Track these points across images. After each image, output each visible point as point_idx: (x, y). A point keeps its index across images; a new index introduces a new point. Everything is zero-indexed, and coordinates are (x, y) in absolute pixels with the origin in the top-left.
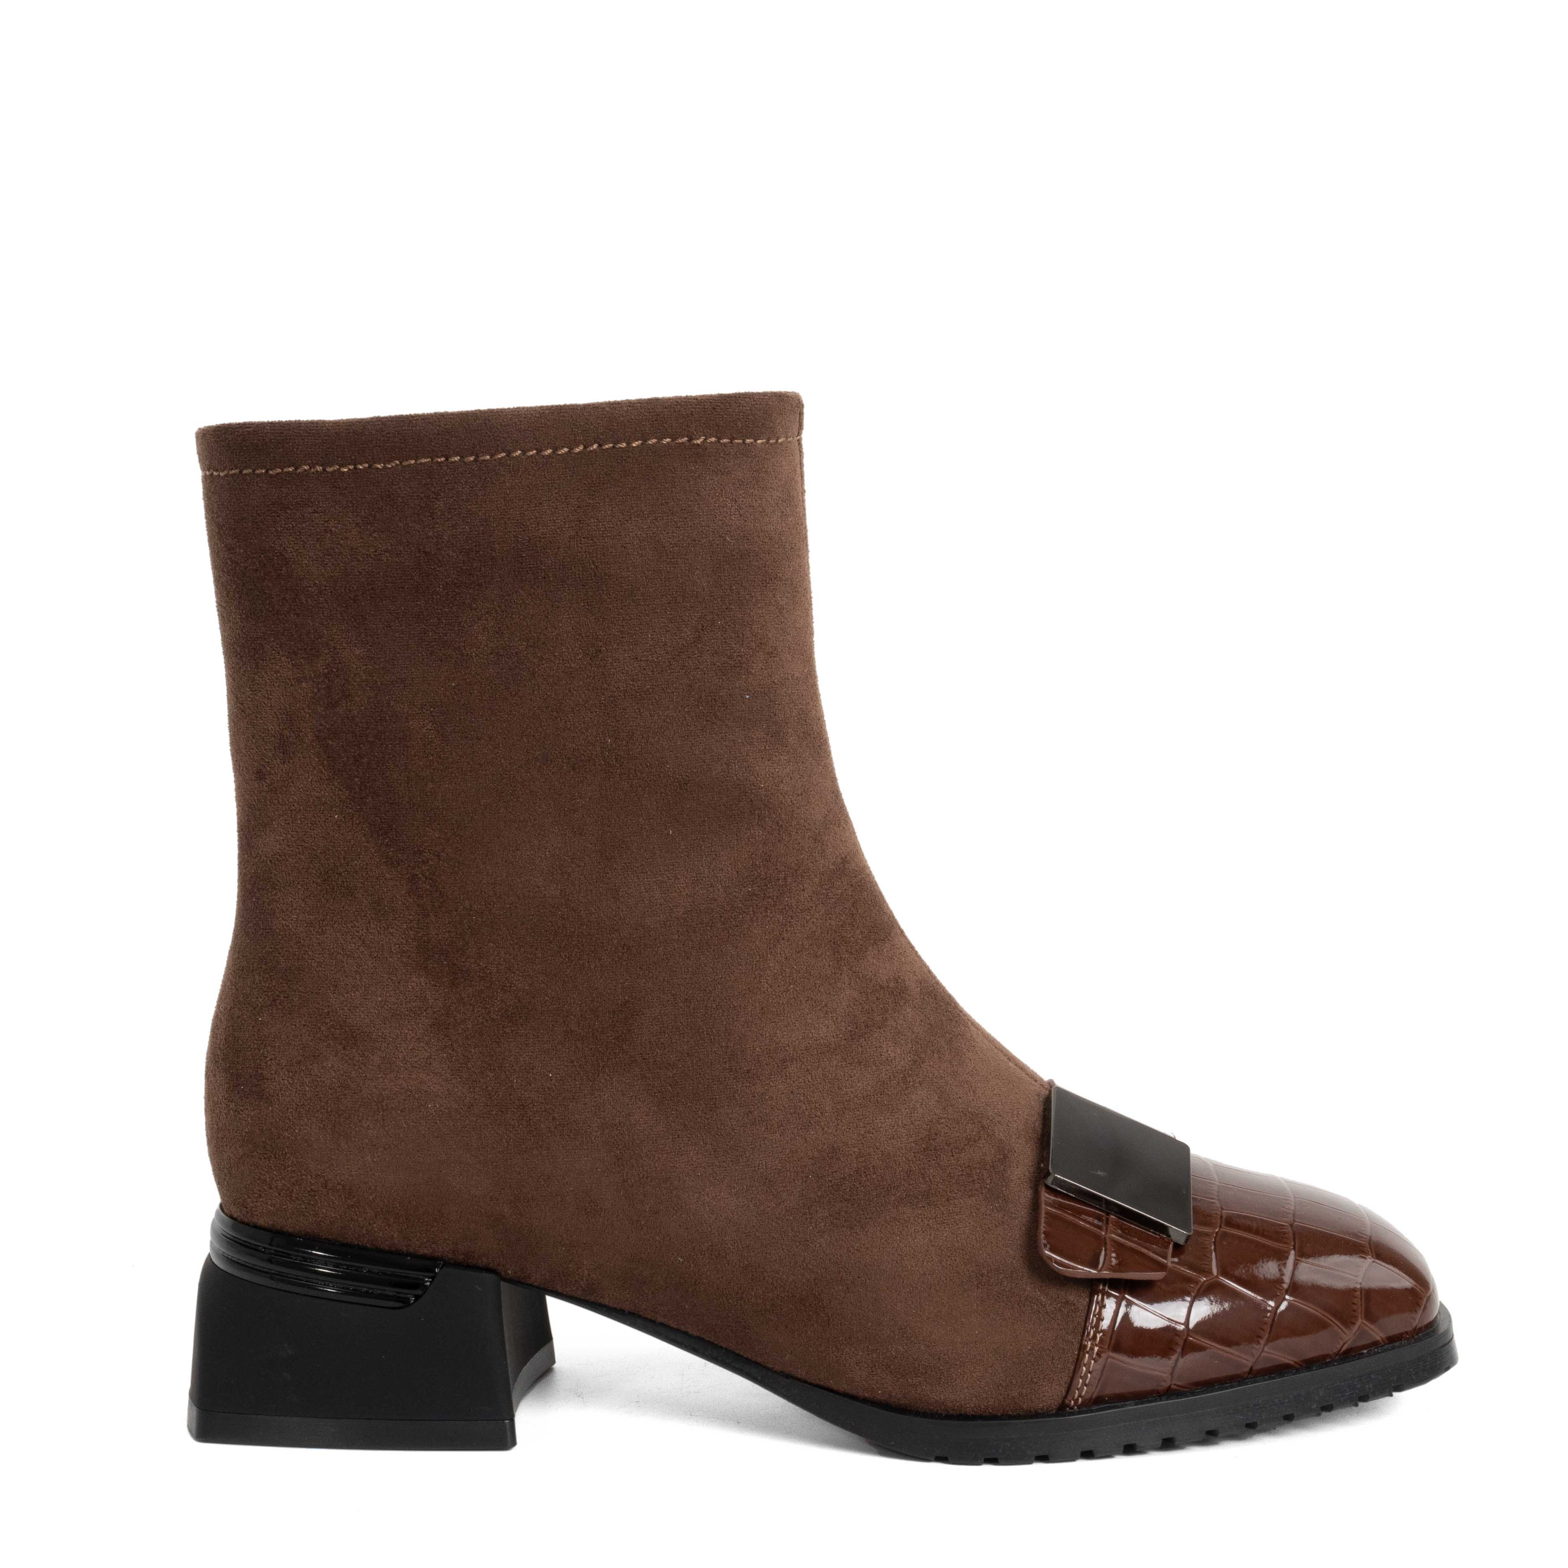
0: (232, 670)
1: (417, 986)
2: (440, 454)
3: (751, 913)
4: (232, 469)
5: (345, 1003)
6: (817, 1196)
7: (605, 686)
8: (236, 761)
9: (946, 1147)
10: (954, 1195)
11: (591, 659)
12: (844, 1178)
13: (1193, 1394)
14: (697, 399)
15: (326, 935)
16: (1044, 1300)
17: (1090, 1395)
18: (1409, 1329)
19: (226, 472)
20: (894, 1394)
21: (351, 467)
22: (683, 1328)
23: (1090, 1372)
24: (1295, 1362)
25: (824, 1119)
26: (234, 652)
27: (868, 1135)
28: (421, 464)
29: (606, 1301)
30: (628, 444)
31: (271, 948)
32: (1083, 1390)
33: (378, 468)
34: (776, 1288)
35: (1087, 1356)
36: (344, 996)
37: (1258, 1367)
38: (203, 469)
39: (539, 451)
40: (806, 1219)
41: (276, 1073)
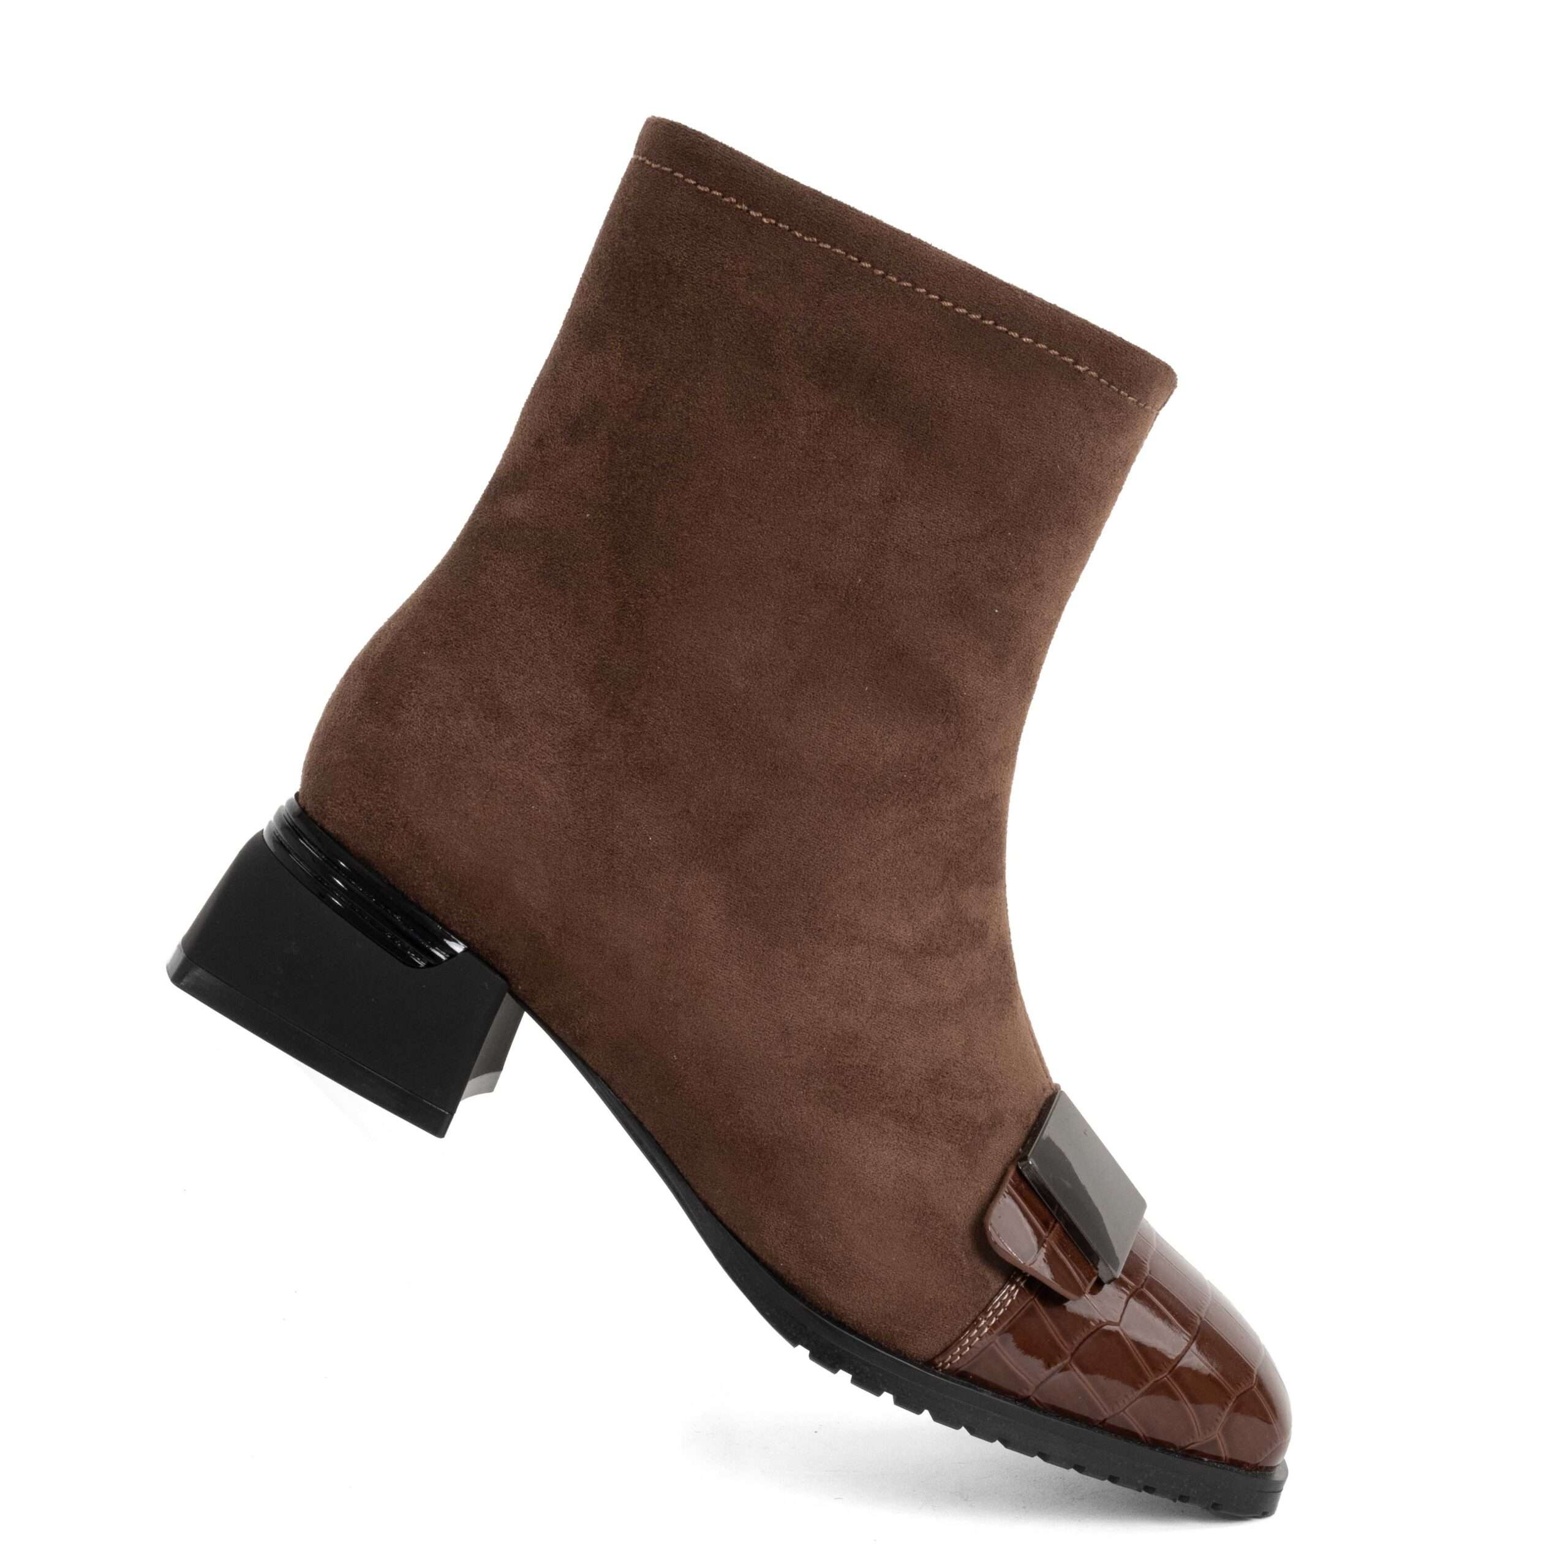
0: (565, 340)
1: (577, 699)
2: (856, 254)
3: (896, 796)
4: (666, 166)
5: (506, 679)
6: (822, 1068)
7: (883, 531)
8: (524, 420)
9: (950, 1088)
10: (936, 1133)
11: (883, 501)
12: (851, 1066)
13: (1045, 1413)
14: (1101, 332)
15: (521, 612)
16: (965, 1264)
17: (960, 1365)
18: (1252, 1462)
19: (659, 166)
20: (792, 1272)
21: (773, 221)
22: (640, 1117)
23: (970, 1347)
24: (1144, 1436)
25: (862, 1007)
26: (576, 325)
27: (890, 1041)
28: (835, 253)
29: (588, 1058)
30: (1021, 337)
31: (467, 597)
32: (955, 1359)
33: (796, 236)
34: (743, 1127)
35: (976, 1331)
36: (508, 672)
37: (1110, 1422)
38: (636, 153)
39: (941, 299)
40: (802, 1082)
41: (414, 706)
